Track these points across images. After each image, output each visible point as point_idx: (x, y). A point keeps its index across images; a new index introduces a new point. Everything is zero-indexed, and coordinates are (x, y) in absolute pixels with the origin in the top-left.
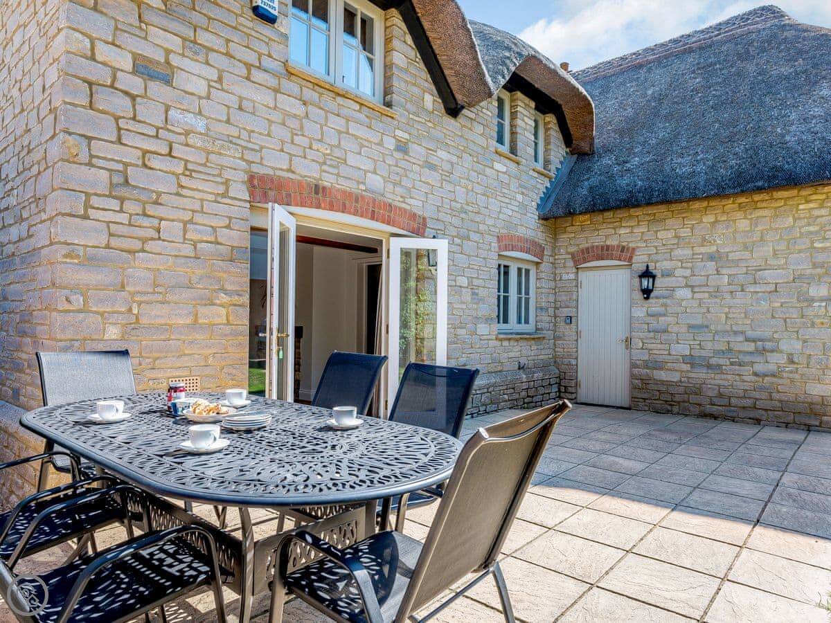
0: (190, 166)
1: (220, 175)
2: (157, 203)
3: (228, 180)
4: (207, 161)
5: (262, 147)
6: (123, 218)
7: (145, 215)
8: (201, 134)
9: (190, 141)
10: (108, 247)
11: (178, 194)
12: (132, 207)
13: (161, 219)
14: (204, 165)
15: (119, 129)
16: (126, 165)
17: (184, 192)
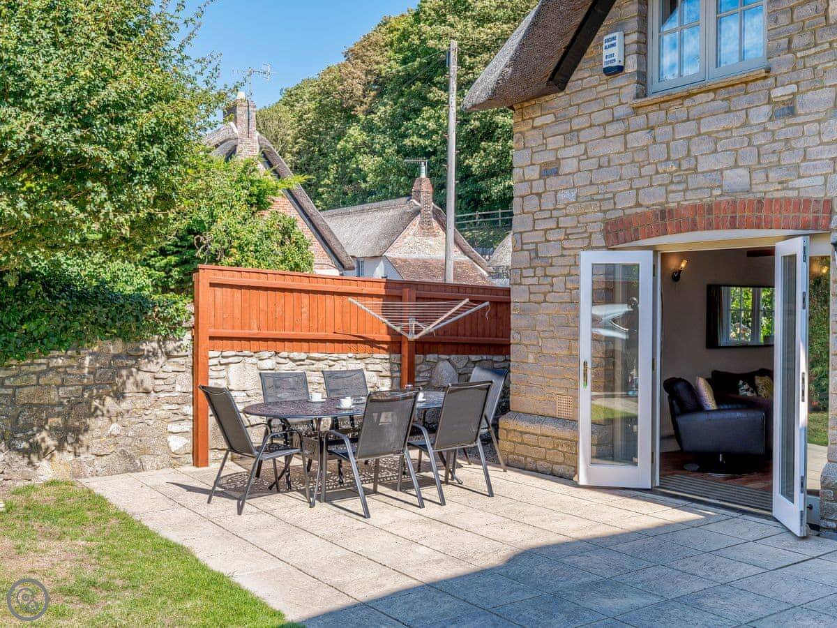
0: (568, 232)
1: (586, 232)
2: (551, 266)
3: (591, 233)
4: (578, 222)
5: (615, 194)
6: (535, 280)
7: (546, 276)
8: (573, 203)
9: (568, 212)
10: (530, 302)
11: (562, 256)
12: (539, 272)
13: (553, 277)
14: (576, 227)
15: (534, 220)
16: (537, 243)
17: (566, 252)
